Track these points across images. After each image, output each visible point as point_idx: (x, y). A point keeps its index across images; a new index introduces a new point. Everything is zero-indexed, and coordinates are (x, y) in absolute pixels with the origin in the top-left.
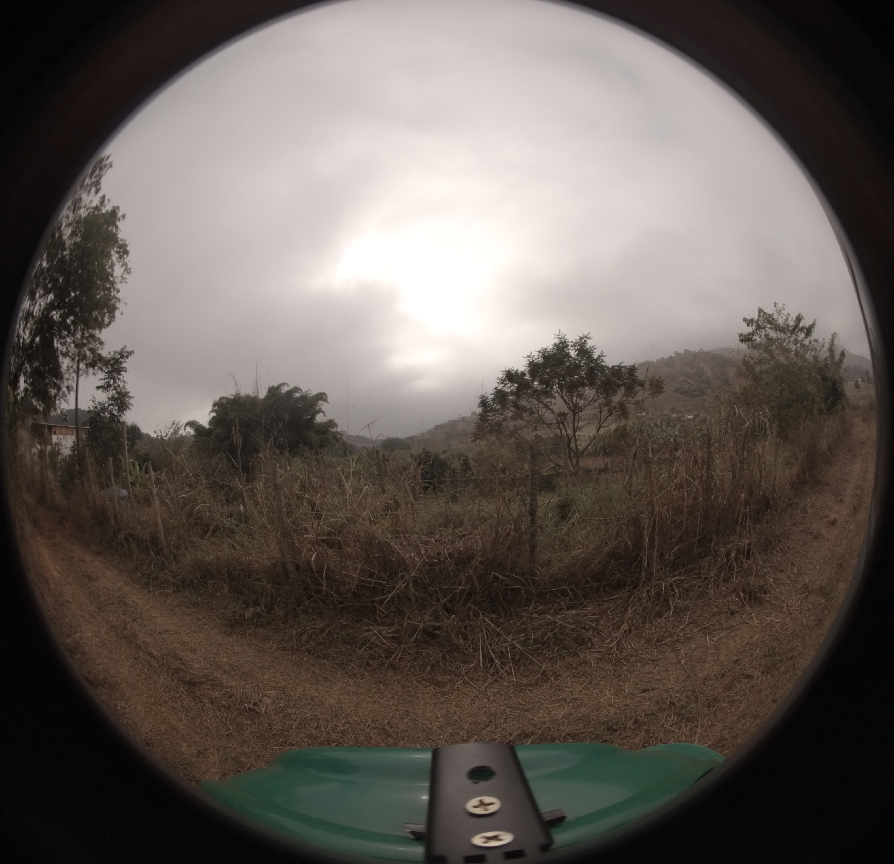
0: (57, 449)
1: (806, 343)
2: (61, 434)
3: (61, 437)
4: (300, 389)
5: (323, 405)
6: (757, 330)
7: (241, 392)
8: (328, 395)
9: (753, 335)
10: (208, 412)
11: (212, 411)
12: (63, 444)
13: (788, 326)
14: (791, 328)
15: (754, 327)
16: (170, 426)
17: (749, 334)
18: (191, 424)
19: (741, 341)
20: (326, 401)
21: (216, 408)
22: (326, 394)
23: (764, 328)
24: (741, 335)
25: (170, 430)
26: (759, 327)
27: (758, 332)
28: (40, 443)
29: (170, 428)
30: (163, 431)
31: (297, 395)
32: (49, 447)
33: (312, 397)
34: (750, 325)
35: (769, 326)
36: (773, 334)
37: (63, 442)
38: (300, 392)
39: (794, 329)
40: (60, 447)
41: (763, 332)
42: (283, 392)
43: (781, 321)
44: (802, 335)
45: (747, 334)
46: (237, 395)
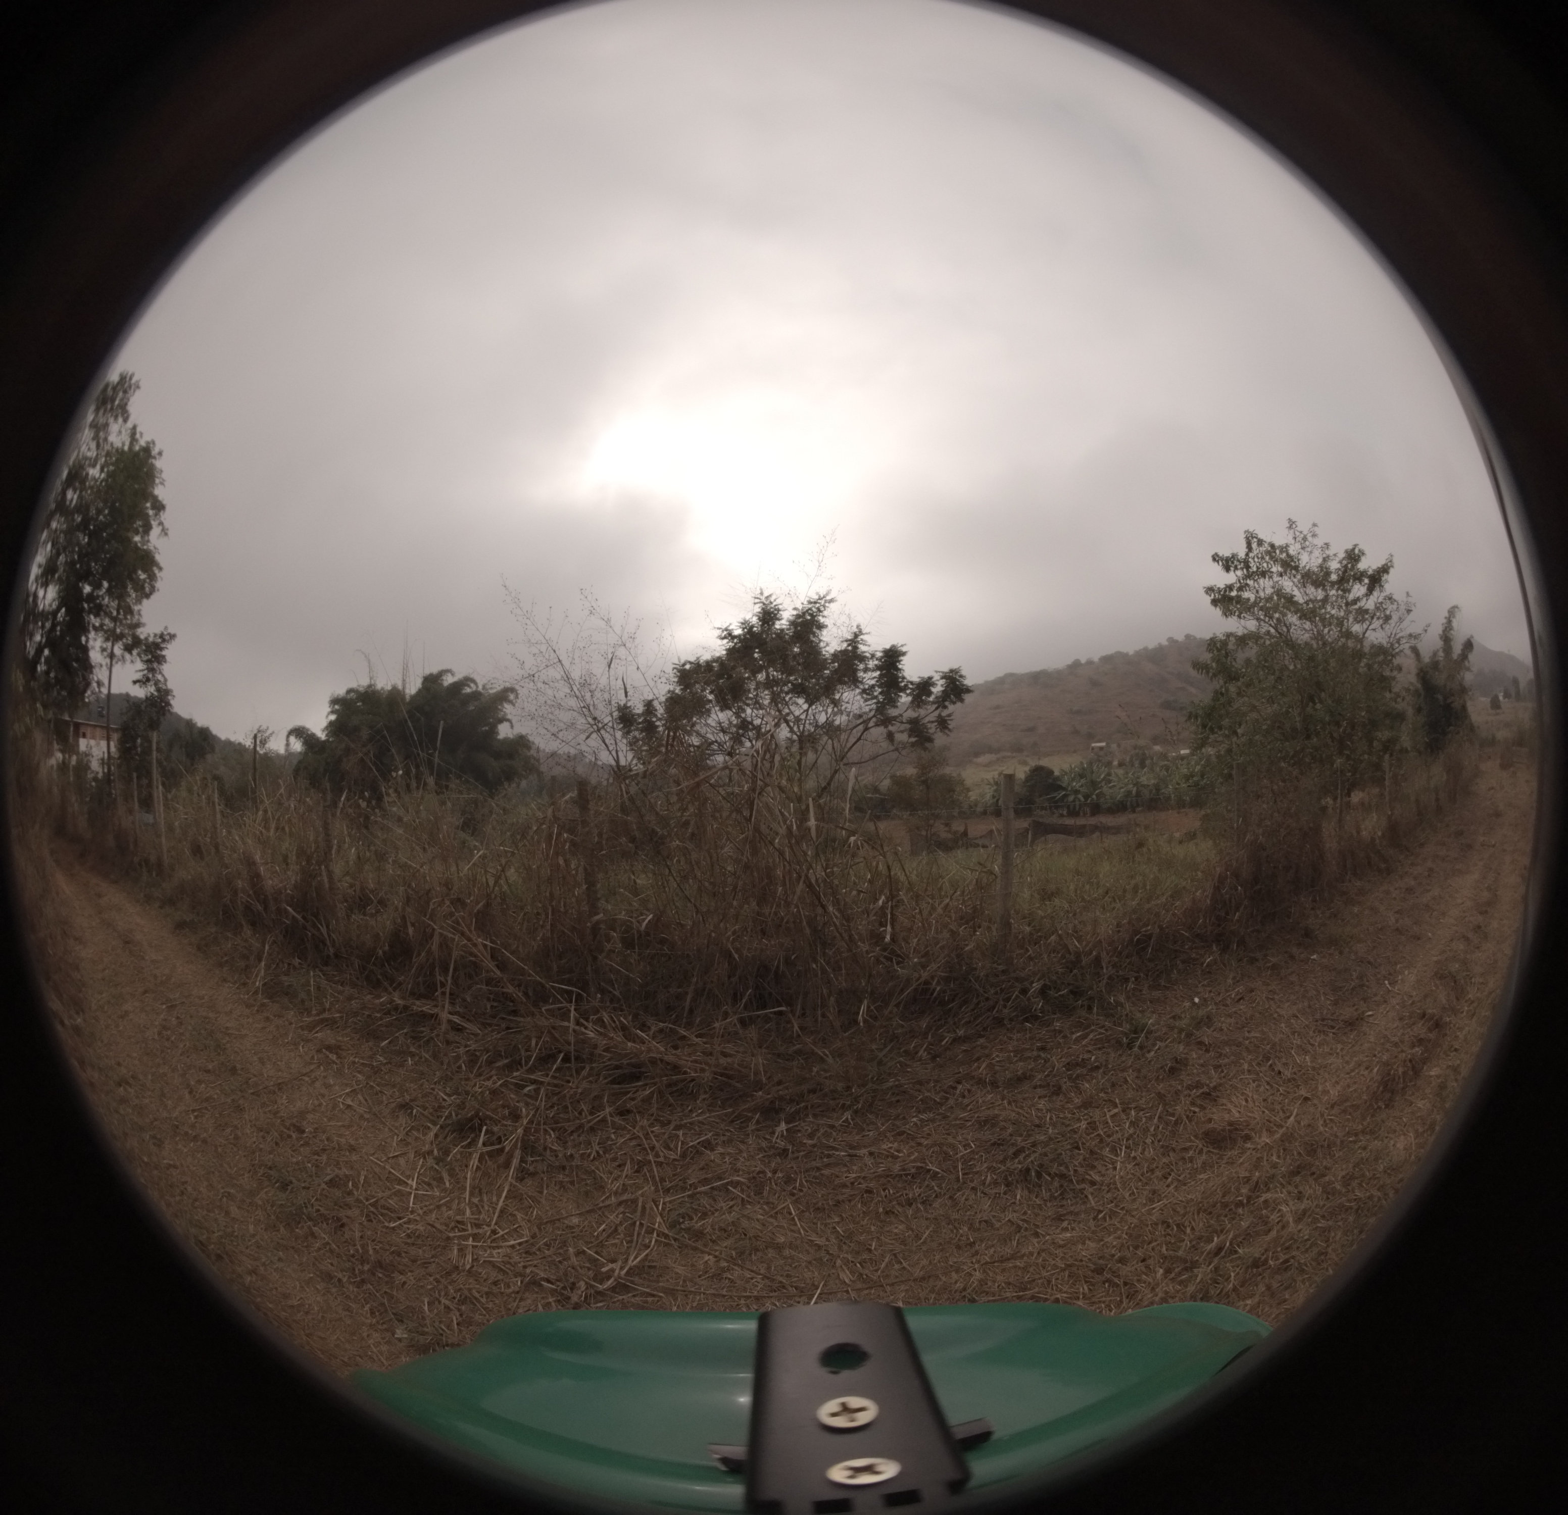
0: (85, 761)
2: (92, 737)
3: (91, 742)
6: (1248, 578)
7: (378, 683)
8: (518, 692)
11: (332, 712)
12: (94, 754)
13: (1326, 572)
14: (1334, 577)
15: (1240, 573)
17: (1230, 587)
18: (299, 732)
20: (513, 703)
21: (337, 707)
22: (515, 691)
23: (1266, 574)
24: (1210, 590)
26: (1252, 573)
27: (1251, 583)
28: (63, 752)
31: (468, 690)
32: (75, 758)
33: (494, 694)
34: (1231, 569)
35: (1279, 570)
36: (1288, 586)
37: (94, 751)
39: (1343, 577)
40: (90, 758)
41: (1263, 583)
42: (446, 684)
43: (1309, 561)
44: (1359, 590)
45: (1224, 587)
46: (370, 686)
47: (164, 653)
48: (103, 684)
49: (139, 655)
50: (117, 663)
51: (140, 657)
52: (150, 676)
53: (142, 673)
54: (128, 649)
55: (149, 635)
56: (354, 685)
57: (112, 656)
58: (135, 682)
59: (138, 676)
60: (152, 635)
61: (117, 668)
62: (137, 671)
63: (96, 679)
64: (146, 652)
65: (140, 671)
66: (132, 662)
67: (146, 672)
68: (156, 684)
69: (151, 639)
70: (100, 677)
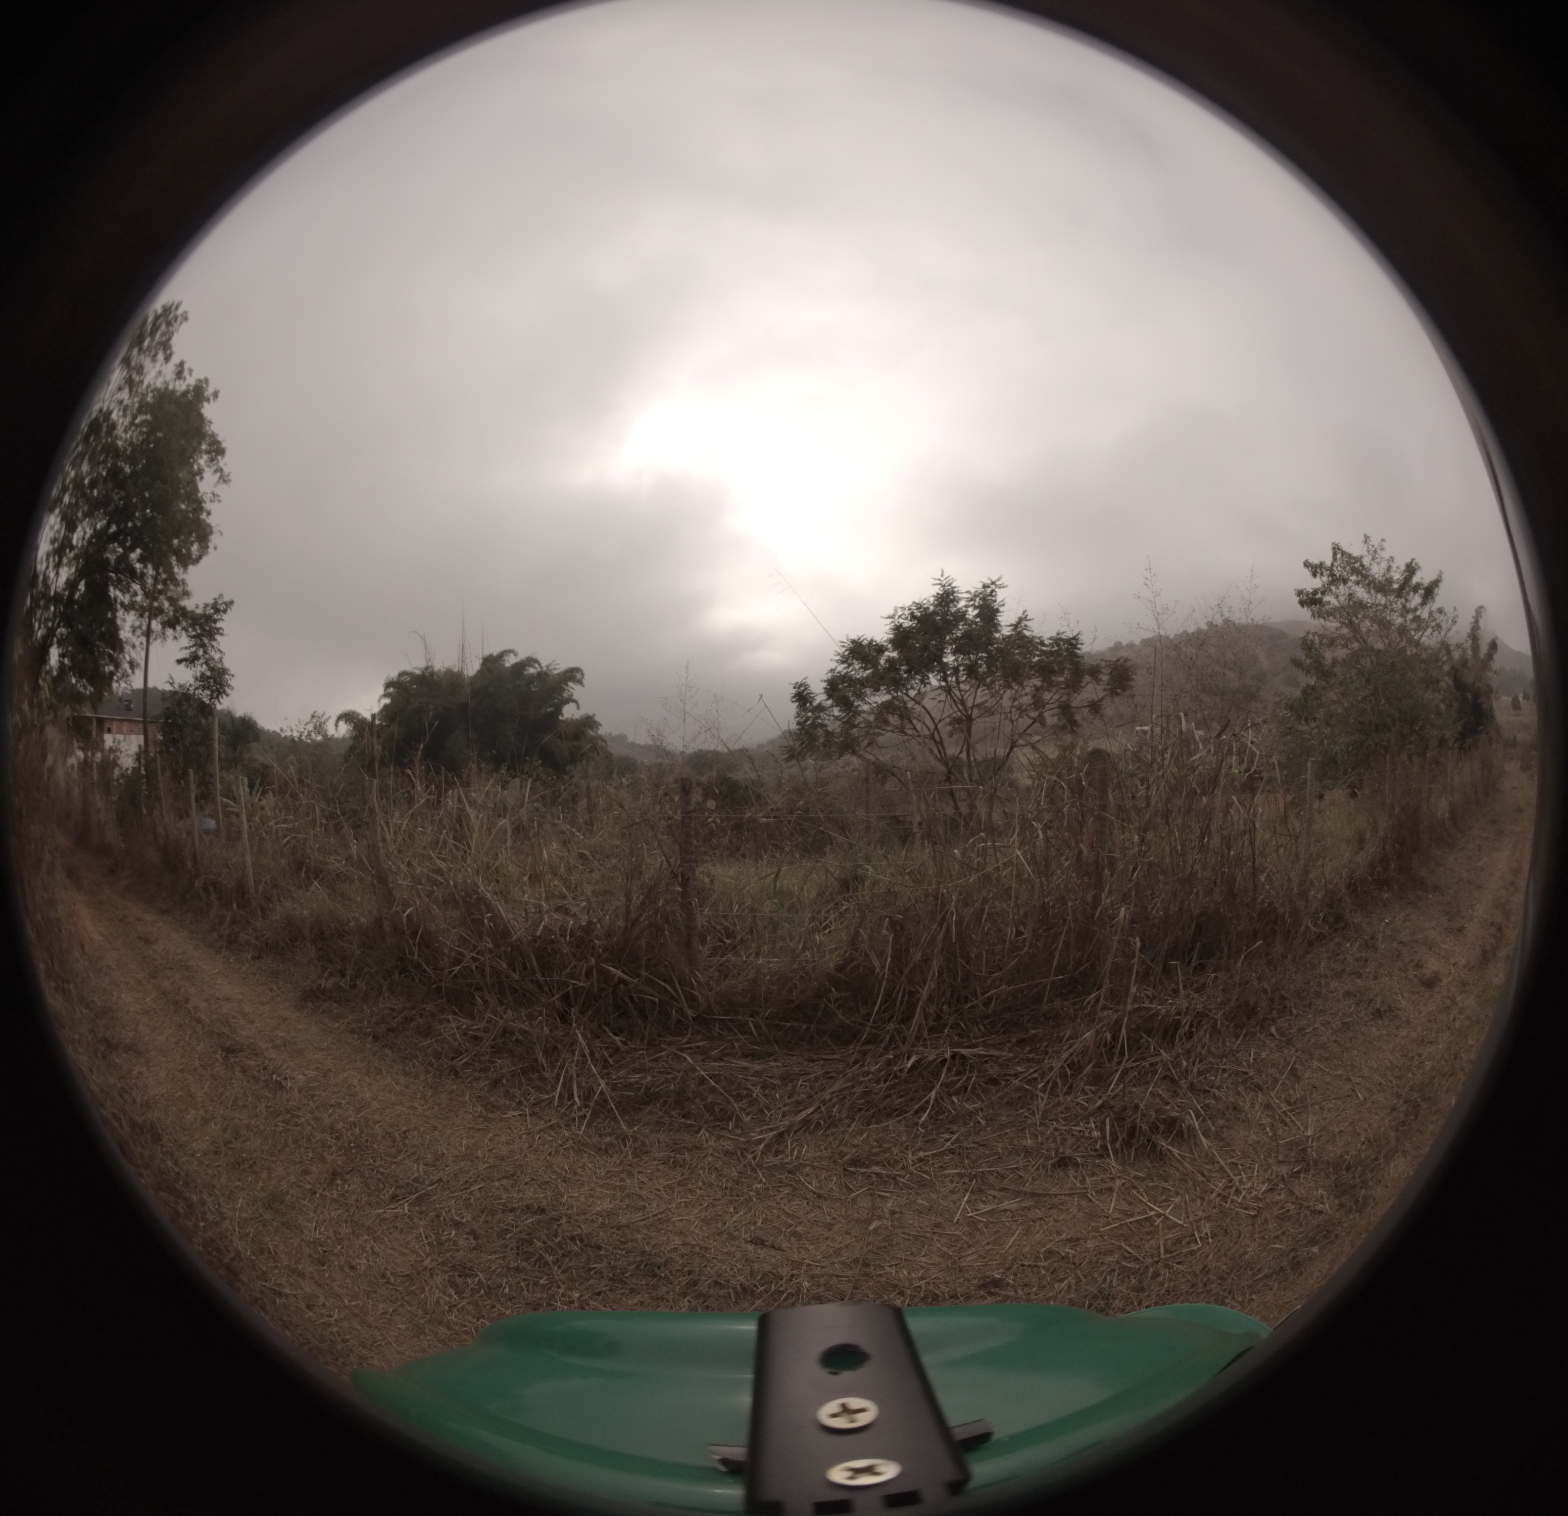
0: (112, 758)
1: (1424, 613)
2: (119, 732)
3: (120, 737)
4: (536, 661)
5: (575, 690)
6: (1331, 583)
7: (435, 664)
8: (584, 672)
9: (1323, 593)
10: (378, 697)
11: (385, 696)
12: (122, 749)
13: (1390, 581)
14: (1396, 586)
15: (1325, 579)
16: (308, 720)
17: (1315, 592)
18: (348, 717)
19: (1302, 603)
20: (581, 682)
21: (391, 690)
22: (581, 671)
23: (1345, 581)
24: (1300, 593)
25: (307, 727)
26: (1335, 580)
27: (1333, 588)
28: (84, 749)
29: (307, 723)
30: (294, 727)
31: (532, 671)
32: (98, 755)
33: (558, 674)
34: (1318, 575)
35: (1354, 578)
36: (1361, 593)
37: (123, 746)
38: (537, 665)
39: (1402, 588)
40: (118, 754)
41: (1342, 589)
42: (507, 665)
43: (1377, 571)
44: (1416, 600)
45: (1311, 591)
46: (427, 668)
47: (218, 625)
48: (138, 664)
49: (184, 629)
50: (155, 639)
51: (187, 631)
52: (201, 652)
53: (188, 651)
54: (171, 624)
55: (197, 607)
56: (409, 668)
57: (148, 633)
58: (179, 662)
59: (185, 654)
60: (201, 606)
61: (155, 646)
62: (182, 649)
63: (128, 658)
64: (193, 625)
65: (186, 648)
66: (175, 638)
67: (193, 649)
68: (206, 663)
69: (199, 611)
70: (134, 655)
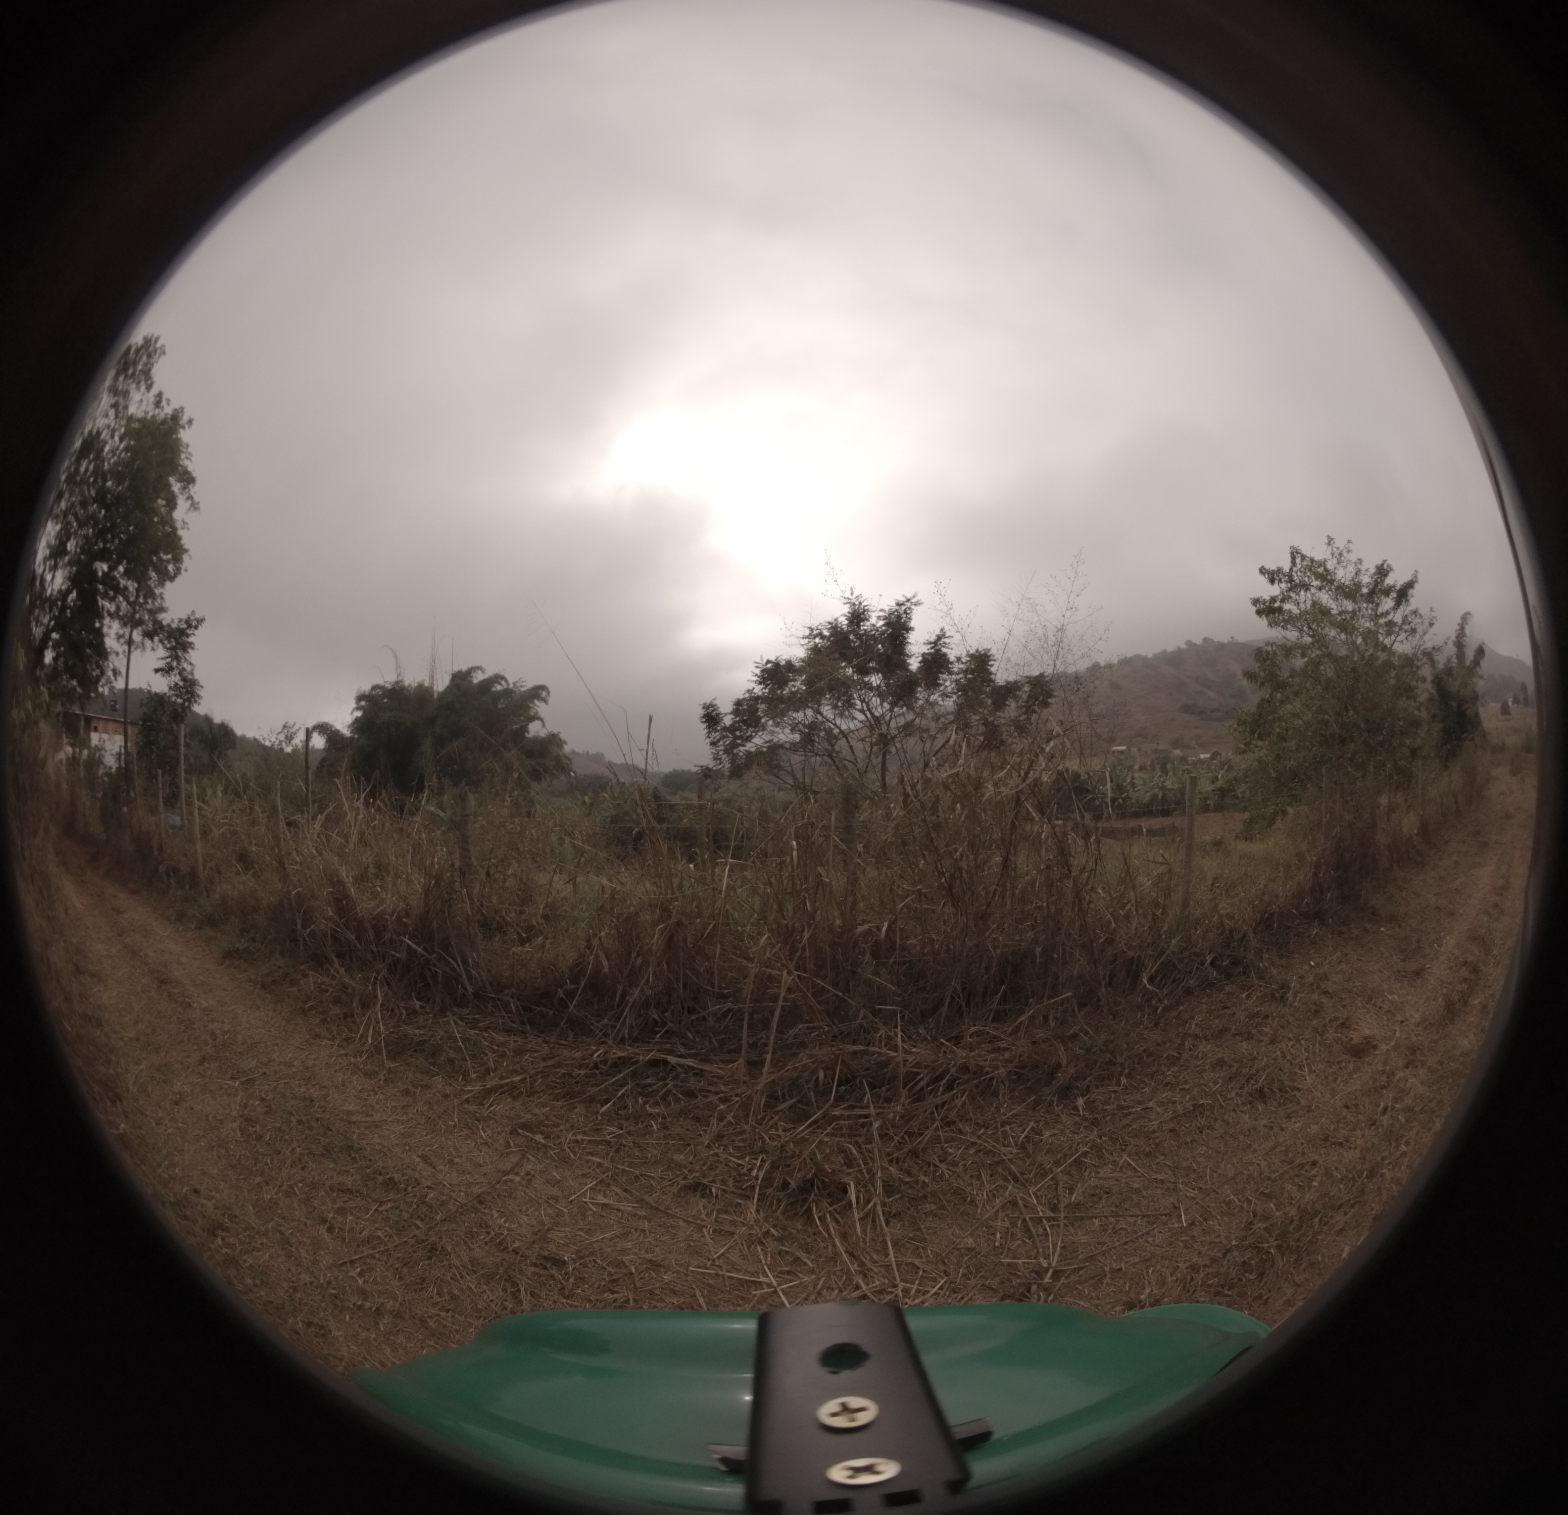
0: (97, 756)
1: (1397, 617)
2: (106, 732)
3: (105, 736)
4: (503, 678)
5: (540, 708)
6: (1291, 590)
7: (405, 679)
8: (550, 690)
9: (1283, 601)
11: (357, 709)
12: (107, 749)
13: (1358, 585)
14: (1365, 590)
15: (1283, 585)
16: (280, 730)
17: (1273, 599)
18: (323, 728)
19: (1259, 613)
20: (545, 701)
21: (363, 703)
22: (547, 689)
23: (1306, 587)
24: (1256, 602)
25: (279, 737)
27: (1292, 595)
28: (73, 745)
29: (279, 733)
30: (266, 736)
31: (498, 688)
32: (85, 752)
33: (525, 692)
34: (1276, 582)
35: (1316, 583)
36: (1325, 599)
37: (108, 746)
38: (503, 682)
39: (1372, 593)
40: (103, 752)
41: (1304, 596)
42: (475, 681)
43: (1343, 575)
44: (1387, 604)
46: (397, 683)
47: (190, 640)
49: (161, 641)
50: (136, 650)
51: (163, 643)
52: (175, 664)
53: (164, 662)
54: (149, 635)
55: (173, 621)
56: (380, 682)
57: (130, 642)
58: (157, 671)
59: (161, 664)
60: (176, 621)
61: (136, 655)
62: (159, 659)
63: (111, 665)
64: (168, 639)
65: (162, 659)
67: (169, 660)
68: (180, 674)
69: (174, 626)
70: (117, 665)
